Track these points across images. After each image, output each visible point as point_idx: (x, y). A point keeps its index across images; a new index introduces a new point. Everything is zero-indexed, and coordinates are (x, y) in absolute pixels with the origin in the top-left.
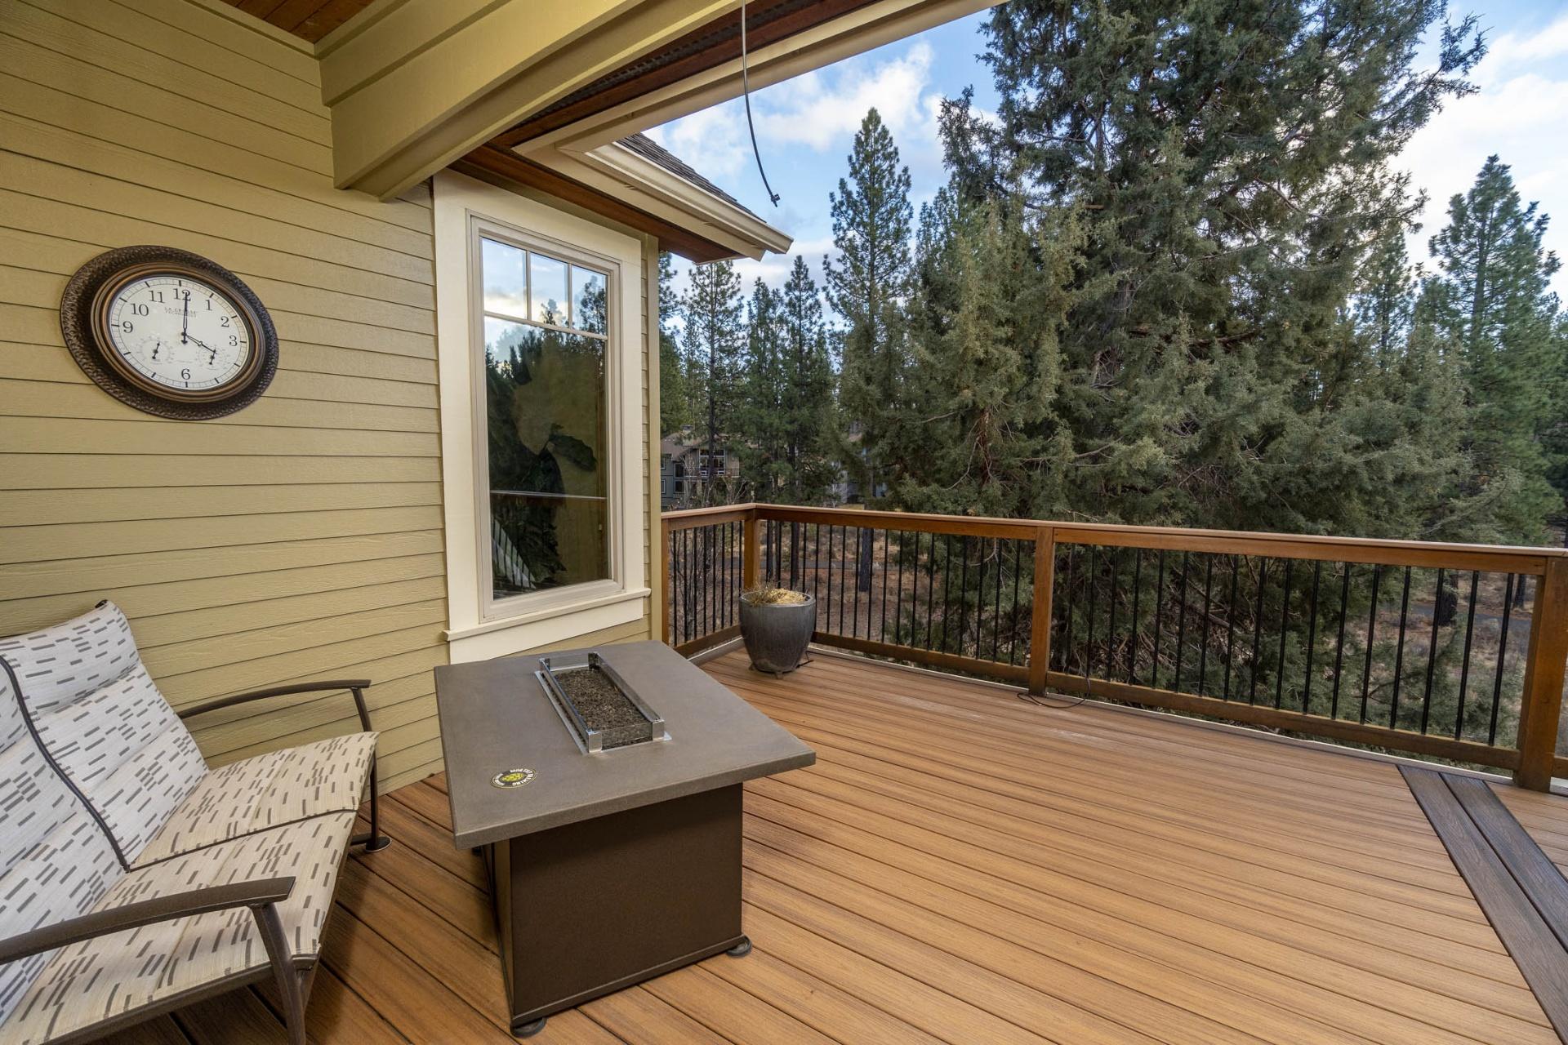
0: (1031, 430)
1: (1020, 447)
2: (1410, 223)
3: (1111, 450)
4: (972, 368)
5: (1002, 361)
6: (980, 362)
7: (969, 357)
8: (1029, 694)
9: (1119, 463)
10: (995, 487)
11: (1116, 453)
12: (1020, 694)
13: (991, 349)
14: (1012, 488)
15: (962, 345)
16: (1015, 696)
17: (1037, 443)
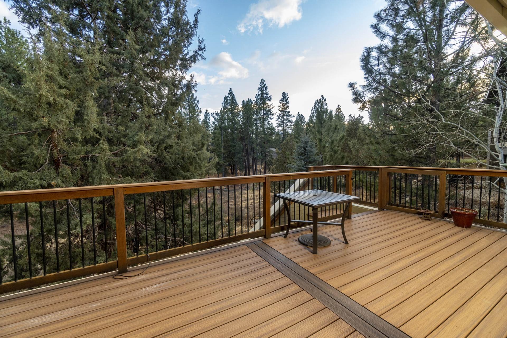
0: (86, 142)
1: (79, 150)
2: (194, 90)
3: (127, 151)
4: (45, 107)
5: (65, 106)
6: (49, 104)
7: (43, 100)
8: (119, 273)
9: (130, 156)
10: (66, 169)
11: (129, 152)
12: (114, 276)
13: (57, 99)
14: (76, 169)
15: (38, 92)
16: (111, 279)
17: (89, 148)
